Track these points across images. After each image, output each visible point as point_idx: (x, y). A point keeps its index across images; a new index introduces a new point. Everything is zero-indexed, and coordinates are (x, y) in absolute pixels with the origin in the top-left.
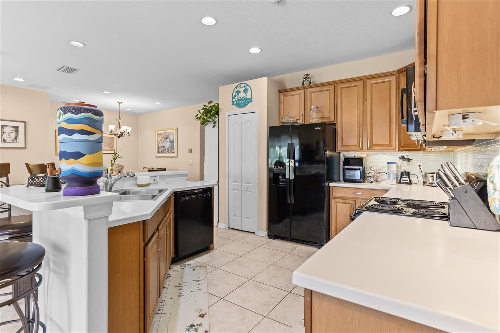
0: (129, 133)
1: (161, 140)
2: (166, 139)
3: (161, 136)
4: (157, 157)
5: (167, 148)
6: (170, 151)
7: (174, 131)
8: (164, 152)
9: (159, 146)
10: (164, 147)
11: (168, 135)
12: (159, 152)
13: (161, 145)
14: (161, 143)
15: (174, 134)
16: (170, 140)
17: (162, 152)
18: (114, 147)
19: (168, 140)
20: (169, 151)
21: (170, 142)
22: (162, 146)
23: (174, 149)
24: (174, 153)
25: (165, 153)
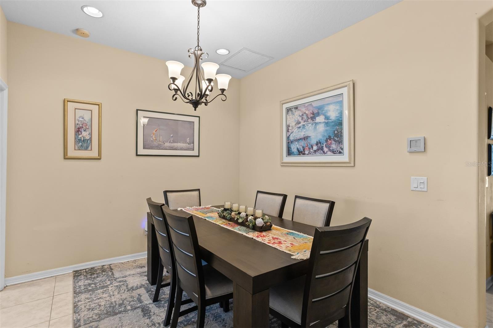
0: (223, 90)
1: (299, 123)
2: (313, 118)
3: (297, 113)
4: (284, 165)
5: (314, 141)
6: (326, 149)
7: (345, 91)
8: (307, 152)
9: (291, 138)
10: (306, 138)
11: (320, 108)
12: (290, 153)
13: (297, 134)
14: (296, 130)
15: (341, 102)
16: (327, 118)
17: (301, 153)
18: (193, 143)
19: (320, 119)
20: (322, 149)
21: (327, 124)
22: (302, 136)
23: (340, 142)
24: (340, 153)
25: (309, 153)
